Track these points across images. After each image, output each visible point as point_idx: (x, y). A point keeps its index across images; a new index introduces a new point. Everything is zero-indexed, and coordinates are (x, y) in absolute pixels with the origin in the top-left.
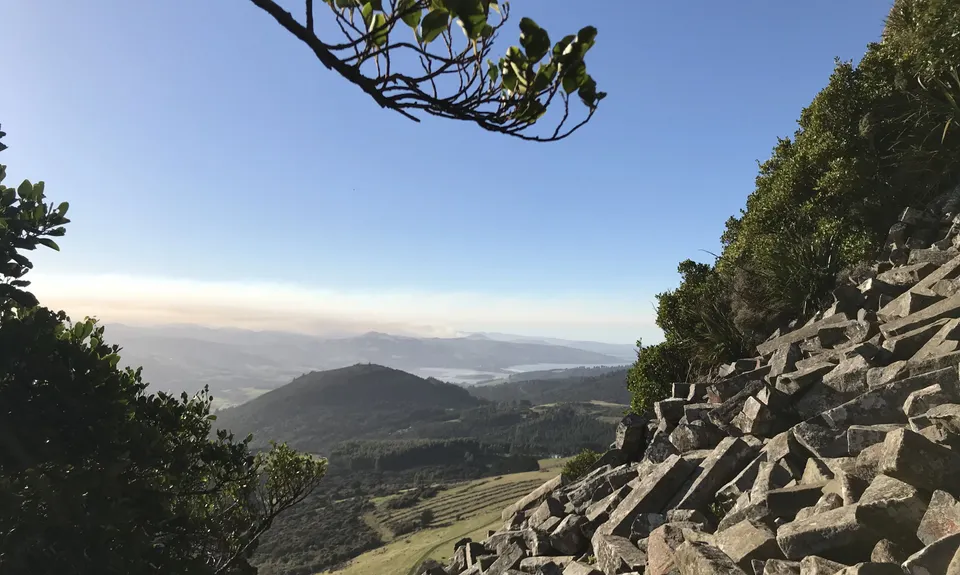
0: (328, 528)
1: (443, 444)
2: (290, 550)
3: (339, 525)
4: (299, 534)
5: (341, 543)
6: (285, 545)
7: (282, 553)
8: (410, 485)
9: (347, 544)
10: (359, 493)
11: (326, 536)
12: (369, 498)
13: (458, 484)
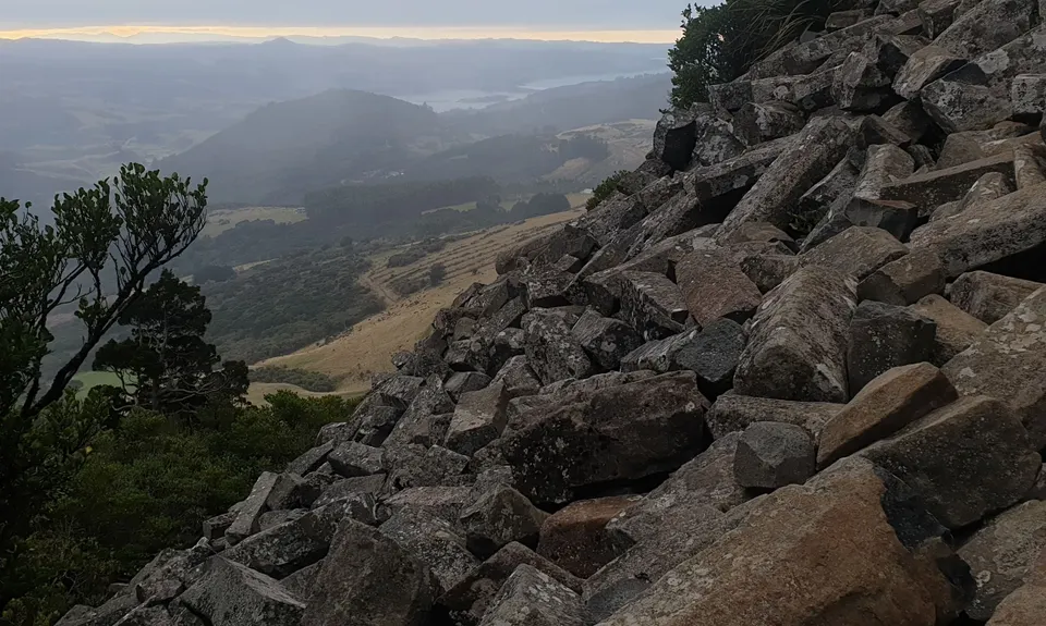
8: (413, 238)
9: (344, 310)
12: (364, 256)
13: (472, 233)
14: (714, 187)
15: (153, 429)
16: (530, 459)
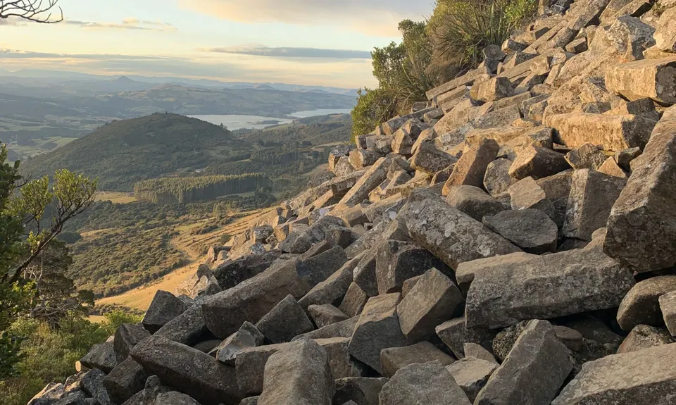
0: (140, 253)
1: (237, 179)
2: (108, 272)
3: (150, 249)
4: (115, 259)
5: (153, 264)
6: (102, 269)
7: (101, 275)
8: (209, 214)
9: (158, 265)
10: (166, 223)
11: (139, 259)
12: (175, 227)
13: (251, 212)
14: (338, 187)
15: (35, 327)
16: (224, 278)
